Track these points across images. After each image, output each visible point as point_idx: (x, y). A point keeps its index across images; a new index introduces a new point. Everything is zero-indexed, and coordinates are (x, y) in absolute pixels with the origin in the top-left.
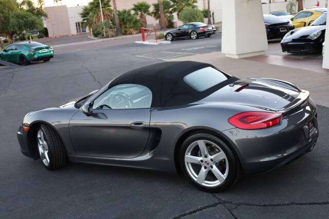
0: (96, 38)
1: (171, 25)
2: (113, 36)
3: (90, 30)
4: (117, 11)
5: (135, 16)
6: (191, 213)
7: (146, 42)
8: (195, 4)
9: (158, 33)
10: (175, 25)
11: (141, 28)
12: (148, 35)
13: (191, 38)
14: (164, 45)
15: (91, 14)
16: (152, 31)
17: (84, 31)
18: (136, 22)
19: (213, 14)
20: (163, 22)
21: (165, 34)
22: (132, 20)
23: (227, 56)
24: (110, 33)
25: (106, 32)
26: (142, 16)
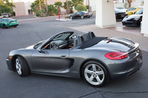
0: (37, 17)
1: (72, 12)
2: (45, 16)
3: (35, 13)
4: (47, 5)
5: (55, 8)
6: (85, 96)
7: (61, 20)
8: (83, 3)
9: (66, 15)
10: (73, 12)
11: (58, 13)
12: (61, 16)
13: (81, 18)
14: (69, 21)
15: (35, 6)
16: (63, 15)
17: (32, 14)
18: (56, 10)
19: (91, 7)
20: (68, 11)
21: (69, 16)
22: (54, 9)
23: (98, 27)
24: (44, 15)
25: (42, 15)
26: (58, 8)
